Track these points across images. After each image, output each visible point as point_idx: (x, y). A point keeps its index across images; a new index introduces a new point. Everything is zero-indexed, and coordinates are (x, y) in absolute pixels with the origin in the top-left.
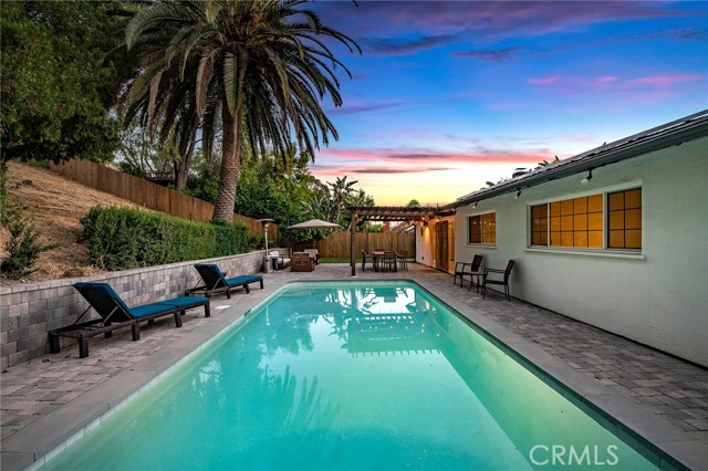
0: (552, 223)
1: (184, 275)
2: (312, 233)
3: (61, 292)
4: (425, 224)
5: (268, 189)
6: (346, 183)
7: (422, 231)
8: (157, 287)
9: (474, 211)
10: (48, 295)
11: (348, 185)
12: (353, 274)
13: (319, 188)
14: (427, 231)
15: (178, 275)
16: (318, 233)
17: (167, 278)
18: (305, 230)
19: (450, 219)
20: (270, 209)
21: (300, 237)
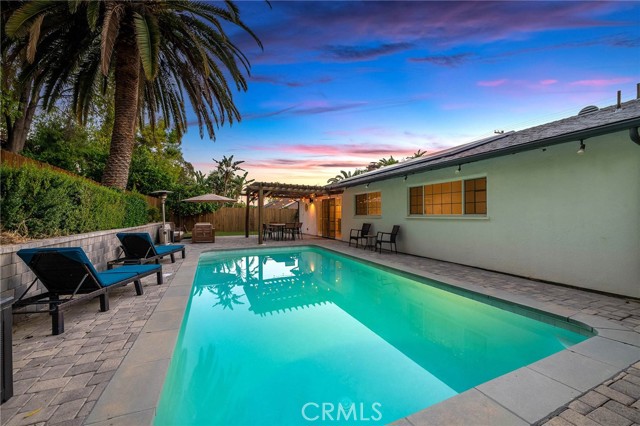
0: (425, 200)
1: (103, 246)
2: (202, 207)
4: (311, 201)
5: (144, 161)
6: (232, 163)
7: (307, 207)
9: (365, 190)
11: (235, 164)
12: (260, 243)
13: (182, 165)
14: (312, 206)
15: (98, 245)
16: (208, 207)
18: (195, 204)
19: (338, 198)
20: (148, 181)
21: (189, 211)
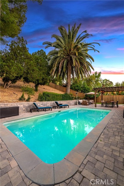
1: (53, 103)
2: (93, 96)
3: (32, 104)
8: (48, 105)
10: (30, 104)
17: (50, 104)
21: (90, 97)
